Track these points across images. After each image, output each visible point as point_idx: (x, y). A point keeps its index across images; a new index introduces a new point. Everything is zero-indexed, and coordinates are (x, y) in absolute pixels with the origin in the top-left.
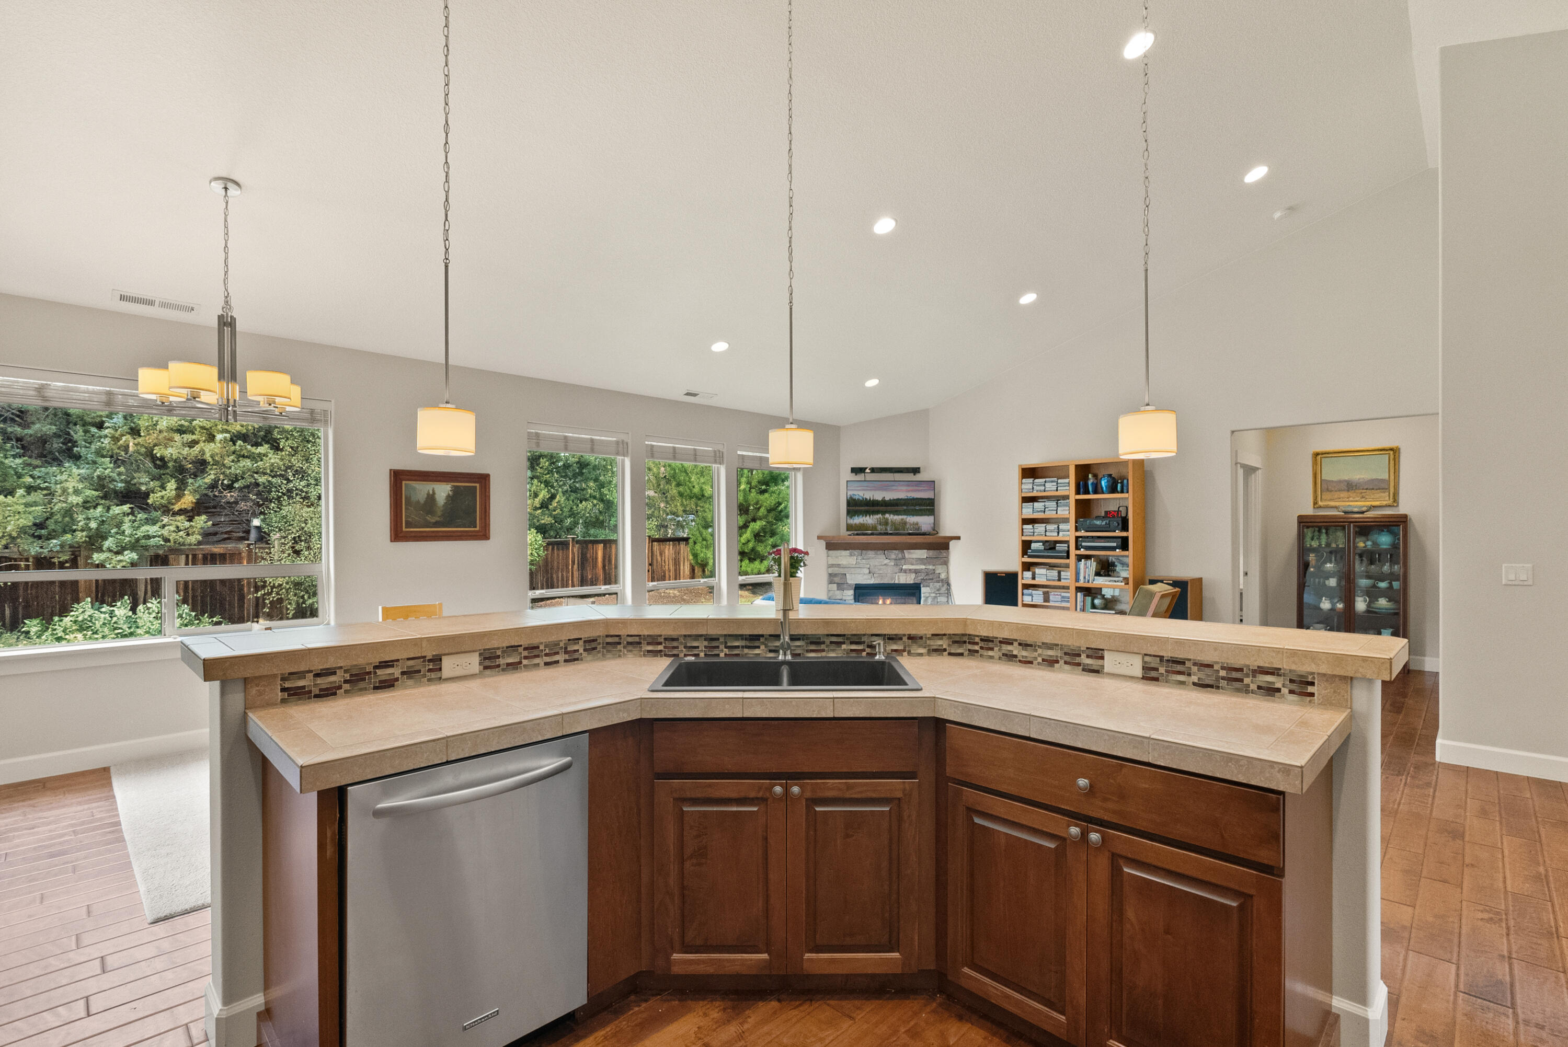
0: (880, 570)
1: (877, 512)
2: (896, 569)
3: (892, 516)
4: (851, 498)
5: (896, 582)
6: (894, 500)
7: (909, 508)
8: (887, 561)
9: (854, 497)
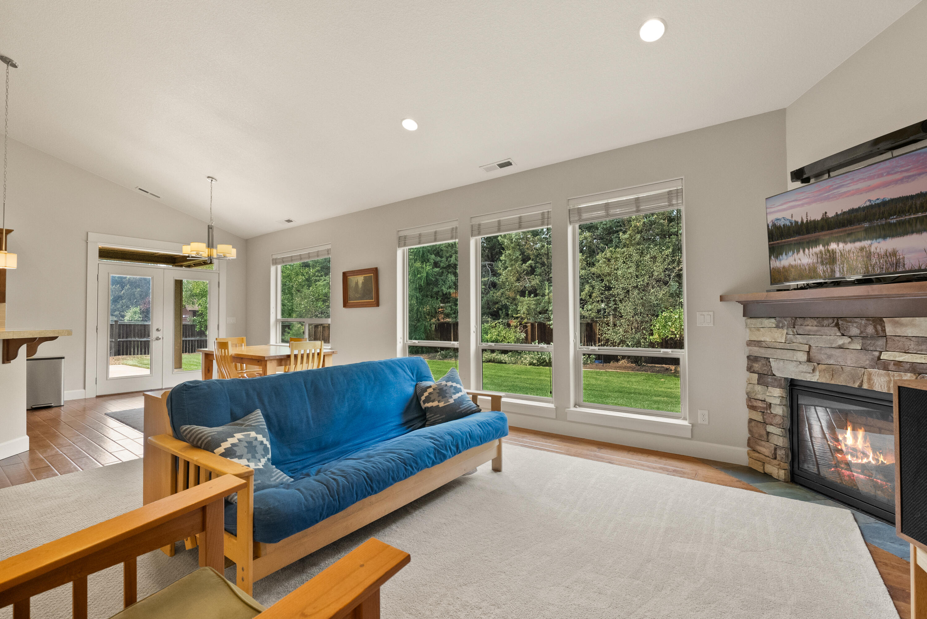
0: (830, 357)
1: (815, 242)
2: (865, 359)
3: (841, 245)
4: (774, 225)
5: (865, 386)
6: (844, 213)
7: (875, 223)
8: (842, 341)
9: (778, 223)
